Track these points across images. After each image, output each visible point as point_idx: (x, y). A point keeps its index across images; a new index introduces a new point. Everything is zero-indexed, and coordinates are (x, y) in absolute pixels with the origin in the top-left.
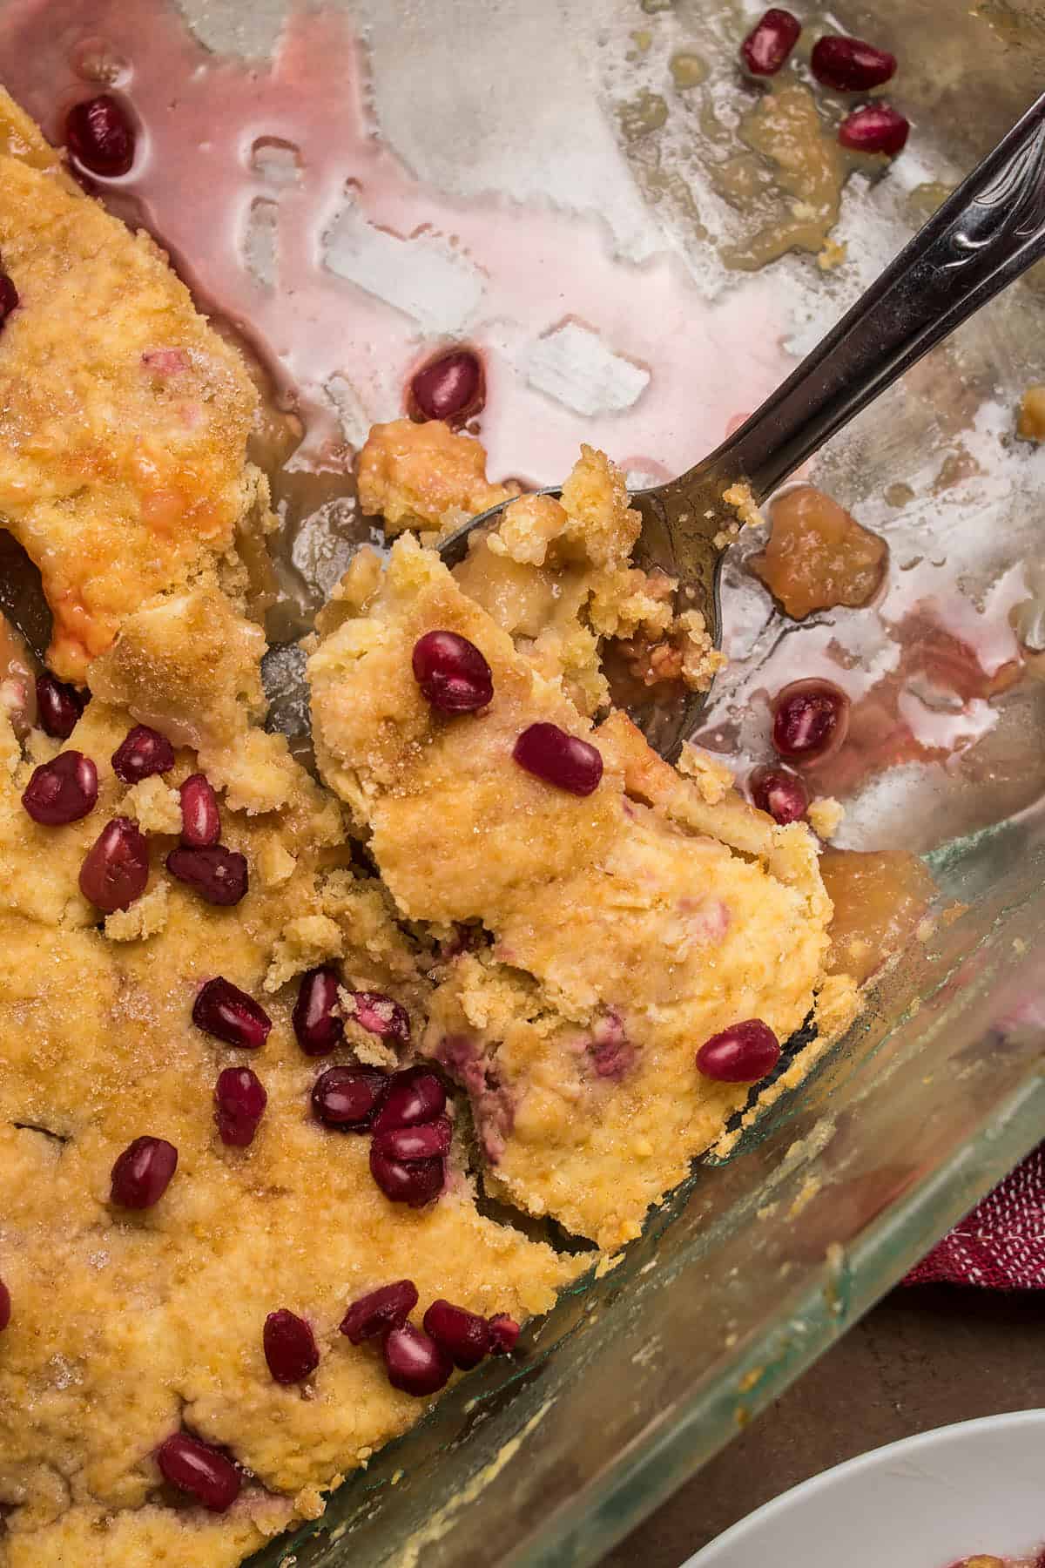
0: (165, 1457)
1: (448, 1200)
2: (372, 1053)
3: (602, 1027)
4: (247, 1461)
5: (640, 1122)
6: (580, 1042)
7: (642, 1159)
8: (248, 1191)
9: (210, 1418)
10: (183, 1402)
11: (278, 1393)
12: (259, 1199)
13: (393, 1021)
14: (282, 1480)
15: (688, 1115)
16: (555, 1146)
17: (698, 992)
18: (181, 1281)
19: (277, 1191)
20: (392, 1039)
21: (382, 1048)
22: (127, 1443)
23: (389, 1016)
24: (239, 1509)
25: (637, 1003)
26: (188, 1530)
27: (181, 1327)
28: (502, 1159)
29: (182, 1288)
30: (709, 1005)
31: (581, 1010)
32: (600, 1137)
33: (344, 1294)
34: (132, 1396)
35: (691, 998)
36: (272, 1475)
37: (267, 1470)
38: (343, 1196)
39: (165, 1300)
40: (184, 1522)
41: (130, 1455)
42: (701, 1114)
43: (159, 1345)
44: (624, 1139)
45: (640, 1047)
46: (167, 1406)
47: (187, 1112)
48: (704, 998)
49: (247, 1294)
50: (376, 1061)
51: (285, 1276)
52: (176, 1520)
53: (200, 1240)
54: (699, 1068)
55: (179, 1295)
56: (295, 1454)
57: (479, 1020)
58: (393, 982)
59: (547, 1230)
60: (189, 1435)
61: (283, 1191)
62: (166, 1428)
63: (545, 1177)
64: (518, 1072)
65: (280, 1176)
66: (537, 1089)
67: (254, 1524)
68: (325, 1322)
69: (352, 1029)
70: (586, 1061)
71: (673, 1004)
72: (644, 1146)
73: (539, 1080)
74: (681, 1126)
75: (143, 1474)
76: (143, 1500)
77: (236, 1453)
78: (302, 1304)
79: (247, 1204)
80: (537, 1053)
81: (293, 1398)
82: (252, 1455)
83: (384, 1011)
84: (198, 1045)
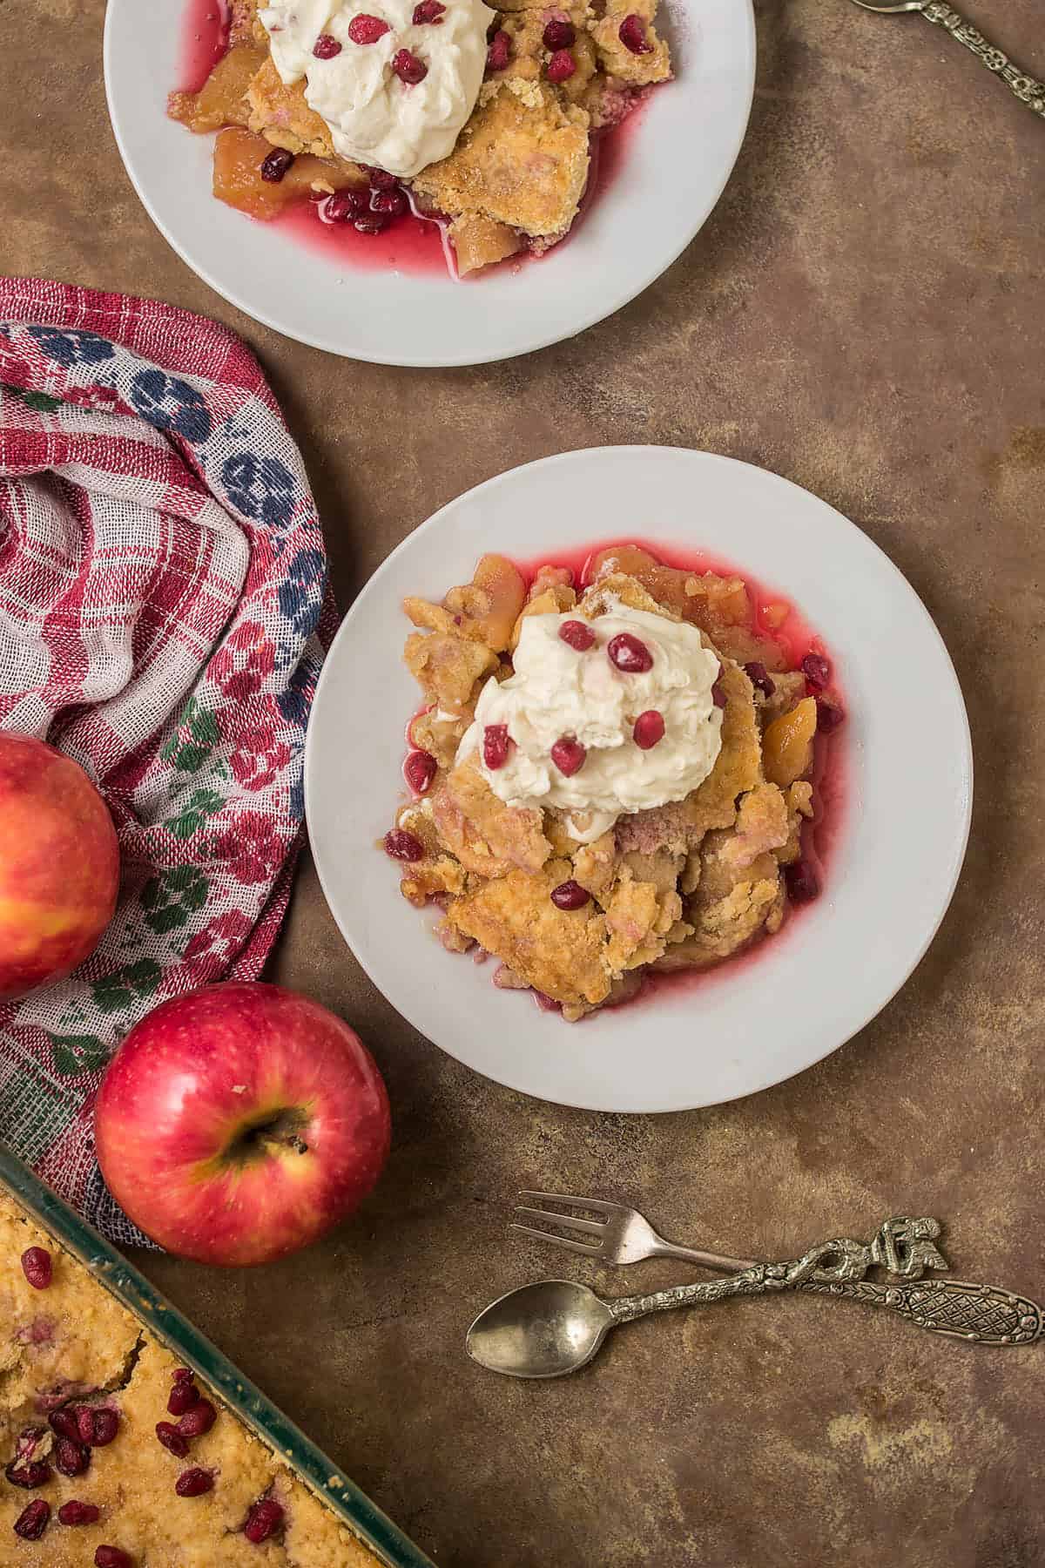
0: (257, 1539)
1: (119, 1405)
2: (46, 1446)
3: (24, 1339)
4: (256, 1499)
5: (76, 1315)
6: (32, 1349)
7: (95, 1312)
8: (122, 1506)
9: (235, 1519)
10: (229, 1531)
11: (217, 1487)
12: (125, 1501)
13: (28, 1438)
14: (265, 1481)
15: (74, 1288)
16: (87, 1358)
17: (8, 1288)
18: (168, 1537)
19: (121, 1492)
20: (38, 1437)
21: (43, 1440)
22: (252, 1559)
23: (26, 1440)
24: (282, 1502)
25: (13, 1322)
26: (294, 1524)
27: (189, 1536)
28: (95, 1385)
29: (172, 1537)
30: (15, 1282)
31: (15, 1351)
32: (83, 1335)
33: (167, 1456)
34: (227, 1558)
35: (12, 1291)
36: (261, 1485)
37: (259, 1488)
38: (120, 1459)
39: (178, 1544)
40: (290, 1527)
41: (258, 1557)
42: (74, 1280)
43: (201, 1546)
44: (84, 1322)
45: (36, 1318)
46: (231, 1541)
47: (84, 1539)
48: (12, 1284)
49: (171, 1505)
50: (50, 1443)
51: (161, 1485)
52: (290, 1530)
53: (146, 1529)
54: (47, 1287)
55: (175, 1538)
56: (249, 1475)
57: (22, 1399)
58: (11, 1438)
59: (134, 1357)
60: (243, 1528)
61: (120, 1487)
62: (242, 1539)
63: (104, 1362)
64: (50, 1379)
65: (113, 1489)
66: (57, 1370)
67: (288, 1493)
68: (182, 1466)
69: (35, 1458)
70: (42, 1345)
71: (14, 1300)
72: (88, 1312)
73: (53, 1369)
74: (80, 1292)
75: (267, 1550)
76: (281, 1548)
77: (252, 1504)
78: (174, 1477)
79: (127, 1506)
80: (40, 1370)
81: (219, 1480)
82: (253, 1495)
83: (24, 1443)
84: (50, 1535)
